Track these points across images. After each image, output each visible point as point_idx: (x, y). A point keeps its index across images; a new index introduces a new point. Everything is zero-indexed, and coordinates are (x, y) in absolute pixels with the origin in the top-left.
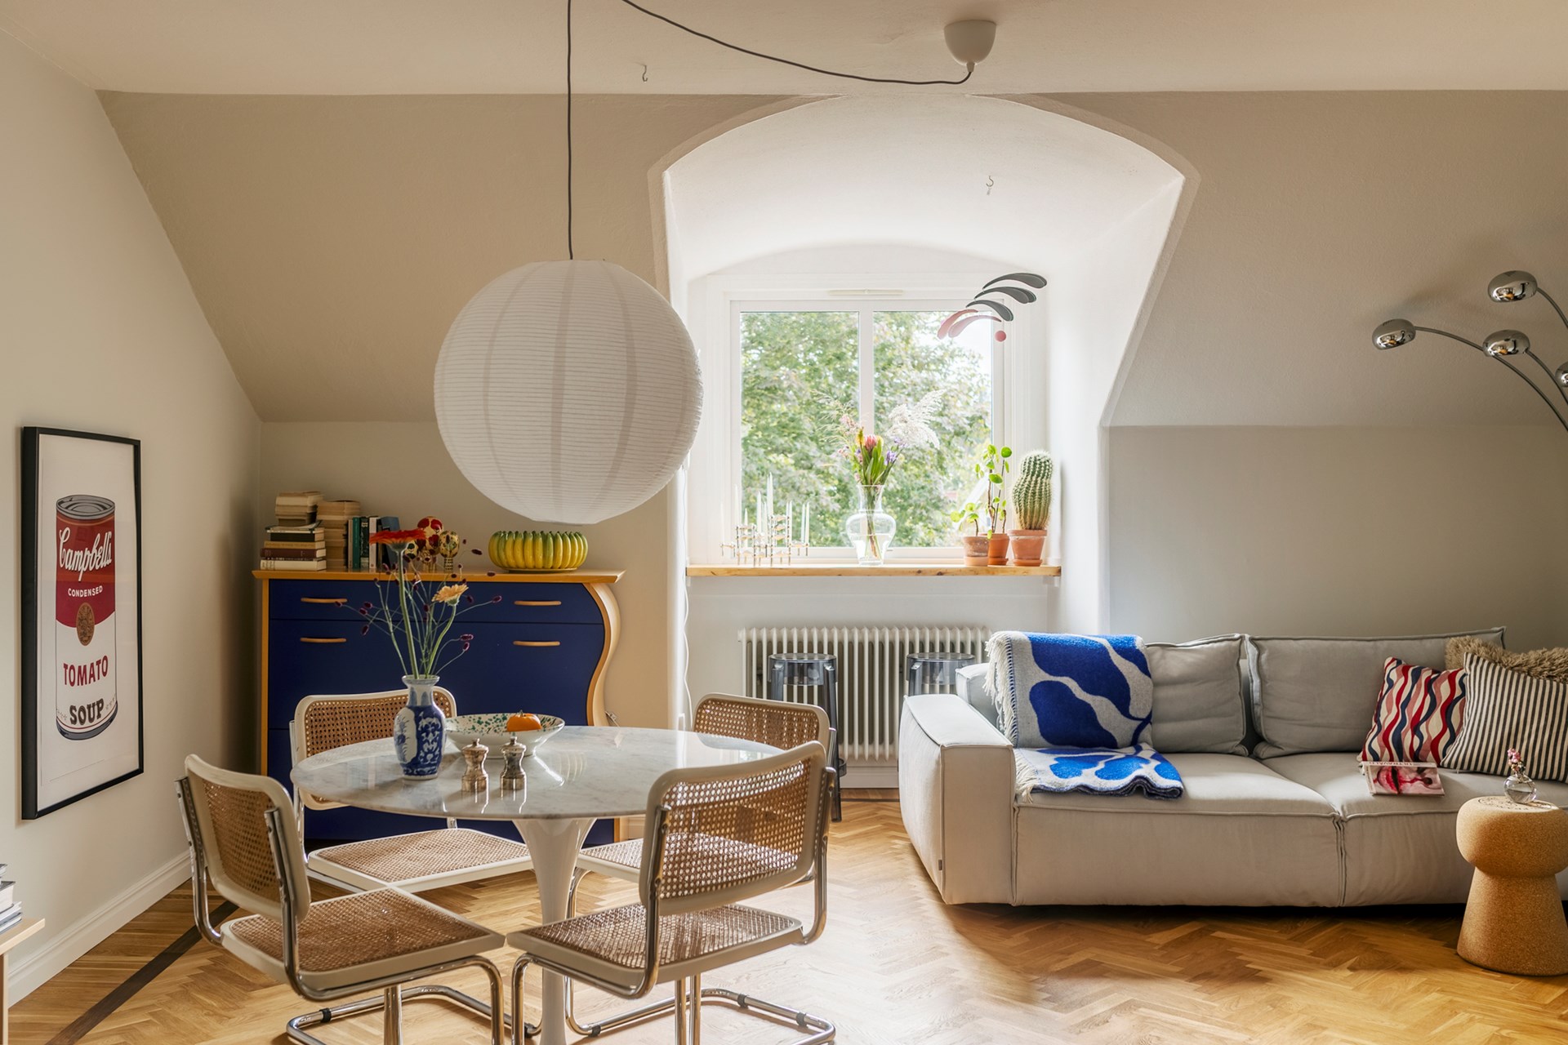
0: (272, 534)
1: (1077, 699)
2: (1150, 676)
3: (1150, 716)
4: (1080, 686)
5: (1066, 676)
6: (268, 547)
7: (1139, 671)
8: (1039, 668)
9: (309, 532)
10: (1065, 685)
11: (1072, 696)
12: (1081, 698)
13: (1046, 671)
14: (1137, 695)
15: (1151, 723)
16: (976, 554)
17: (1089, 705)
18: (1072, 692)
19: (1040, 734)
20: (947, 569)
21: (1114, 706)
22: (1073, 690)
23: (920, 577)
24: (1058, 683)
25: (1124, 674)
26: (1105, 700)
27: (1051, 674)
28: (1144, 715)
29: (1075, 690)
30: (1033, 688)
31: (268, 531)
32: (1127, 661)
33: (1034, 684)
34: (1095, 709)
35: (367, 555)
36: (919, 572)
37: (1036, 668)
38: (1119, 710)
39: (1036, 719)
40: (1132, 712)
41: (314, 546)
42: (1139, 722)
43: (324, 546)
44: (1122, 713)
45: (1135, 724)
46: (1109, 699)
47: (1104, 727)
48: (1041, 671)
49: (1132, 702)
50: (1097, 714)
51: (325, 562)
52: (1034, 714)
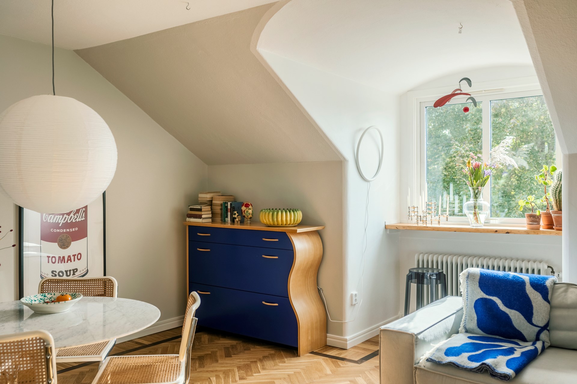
0: (190, 208)
1: (501, 310)
2: (549, 302)
3: (547, 325)
4: (503, 303)
5: (495, 296)
6: (189, 213)
7: (542, 298)
8: (480, 290)
9: (200, 208)
10: (494, 301)
11: (498, 308)
12: (503, 310)
13: (484, 292)
14: (538, 312)
15: (548, 330)
16: (531, 223)
17: (507, 314)
18: (498, 306)
19: (477, 327)
20: (511, 230)
21: (523, 317)
22: (499, 305)
23: (496, 234)
24: (491, 300)
25: (531, 299)
26: (517, 313)
27: (487, 294)
28: (542, 324)
29: (500, 305)
30: (476, 301)
31: (189, 207)
32: (536, 292)
33: (477, 299)
34: (511, 317)
35: (227, 217)
36: (496, 231)
37: (479, 290)
38: (526, 319)
39: (476, 318)
40: (534, 321)
41: (202, 213)
42: (539, 329)
43: (211, 213)
44: (528, 322)
45: (537, 329)
46: (520, 312)
47: (517, 328)
48: (482, 292)
49: (534, 316)
50: (512, 320)
51: (211, 219)
52: (475, 316)
